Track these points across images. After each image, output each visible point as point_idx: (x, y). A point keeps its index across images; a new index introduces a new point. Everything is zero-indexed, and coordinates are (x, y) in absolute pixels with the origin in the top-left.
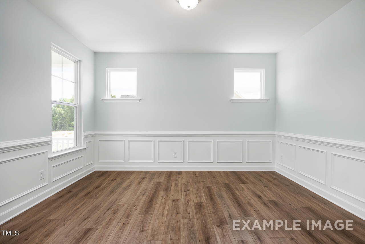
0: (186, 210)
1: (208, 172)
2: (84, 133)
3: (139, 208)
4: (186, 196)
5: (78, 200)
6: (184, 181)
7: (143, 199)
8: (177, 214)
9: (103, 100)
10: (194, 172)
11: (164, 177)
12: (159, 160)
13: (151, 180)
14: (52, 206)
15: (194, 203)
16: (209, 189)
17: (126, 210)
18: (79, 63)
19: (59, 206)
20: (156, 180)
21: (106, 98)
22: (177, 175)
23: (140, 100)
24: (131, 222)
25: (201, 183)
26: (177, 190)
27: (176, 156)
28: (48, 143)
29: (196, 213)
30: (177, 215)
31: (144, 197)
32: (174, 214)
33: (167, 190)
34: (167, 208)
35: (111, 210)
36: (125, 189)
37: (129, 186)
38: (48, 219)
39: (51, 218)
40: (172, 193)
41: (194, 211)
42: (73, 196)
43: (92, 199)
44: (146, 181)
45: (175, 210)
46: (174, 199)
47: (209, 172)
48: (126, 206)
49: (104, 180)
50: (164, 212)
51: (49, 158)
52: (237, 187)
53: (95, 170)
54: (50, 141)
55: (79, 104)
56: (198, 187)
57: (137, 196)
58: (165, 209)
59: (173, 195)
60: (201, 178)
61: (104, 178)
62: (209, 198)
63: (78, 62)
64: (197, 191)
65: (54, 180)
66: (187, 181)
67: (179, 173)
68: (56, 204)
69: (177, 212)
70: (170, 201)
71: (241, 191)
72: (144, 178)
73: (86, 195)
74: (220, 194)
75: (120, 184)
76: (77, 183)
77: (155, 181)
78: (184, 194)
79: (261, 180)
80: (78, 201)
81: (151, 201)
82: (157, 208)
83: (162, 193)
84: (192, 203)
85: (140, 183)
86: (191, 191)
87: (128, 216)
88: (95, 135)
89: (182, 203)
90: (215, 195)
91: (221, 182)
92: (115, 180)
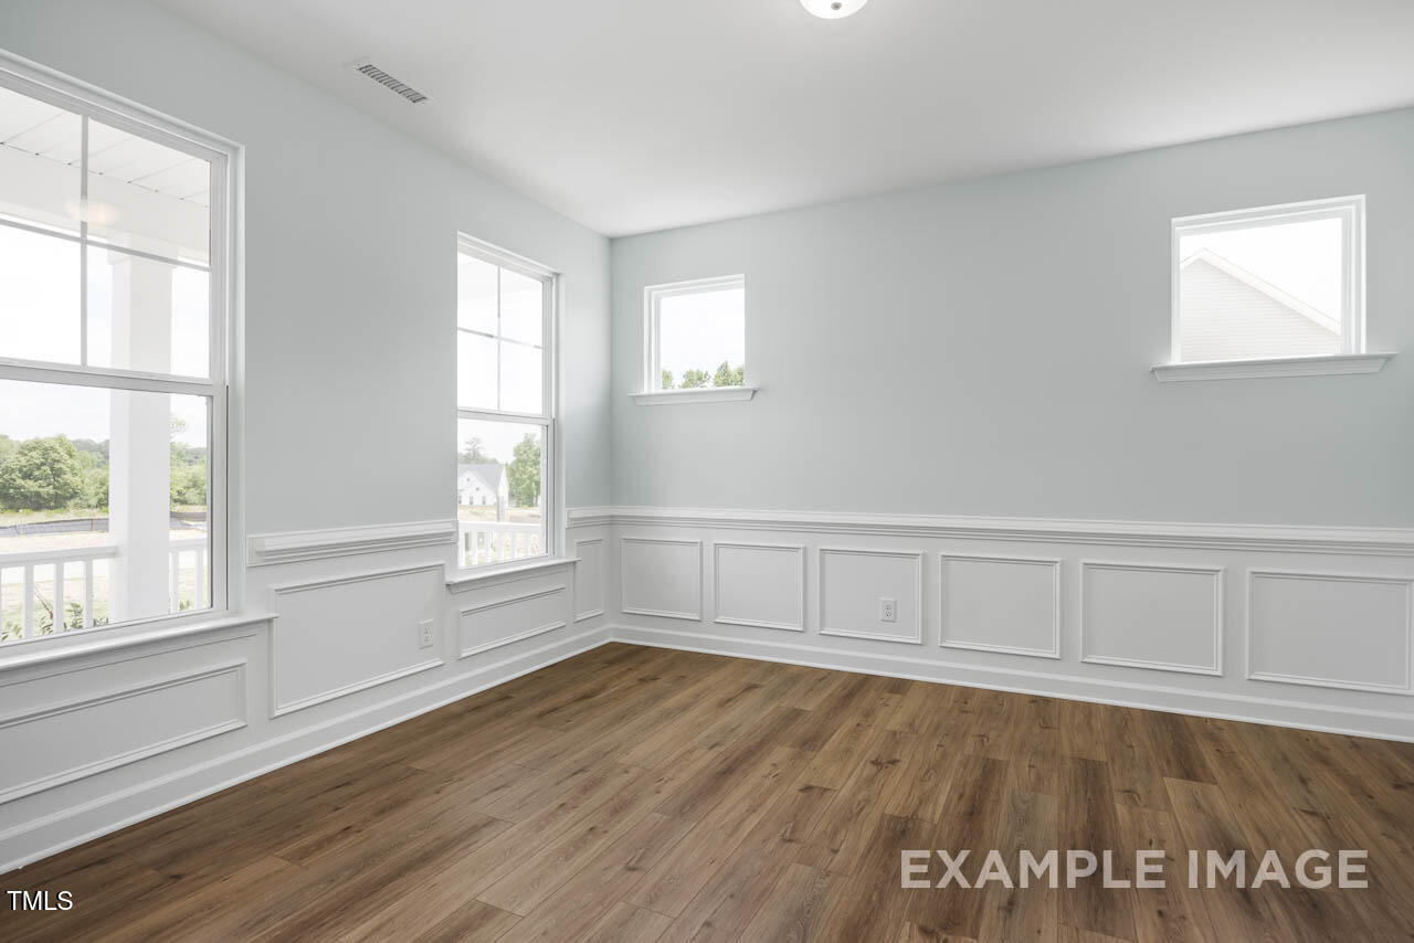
0: (835, 833)
1: (1032, 702)
2: (569, 512)
3: (668, 790)
4: (870, 781)
5: (512, 726)
6: (896, 722)
7: (705, 760)
8: (790, 841)
9: (634, 397)
10: (966, 694)
11: (826, 695)
12: (822, 625)
13: (772, 696)
14: (440, 733)
15: (883, 815)
16: (990, 771)
17: (623, 789)
18: (554, 280)
19: (458, 734)
20: (787, 703)
21: (645, 391)
22: (887, 695)
23: (755, 392)
24: (615, 829)
25: (970, 741)
26: (848, 751)
27: (890, 615)
28: (446, 540)
29: (864, 857)
30: (788, 844)
31: (711, 755)
32: (777, 839)
33: (810, 743)
34: (762, 812)
35: (582, 777)
36: (668, 715)
37: (685, 708)
38: (411, 765)
39: (419, 765)
40: (818, 760)
41: (863, 845)
42: (506, 713)
43: (550, 731)
44: (753, 698)
45: (792, 824)
46: (812, 784)
47: (1035, 700)
48: (633, 772)
49: (619, 676)
50: (746, 823)
51: (448, 585)
52: (1140, 789)
53: (612, 639)
54: (451, 534)
55: (554, 416)
56: (944, 755)
57: (689, 746)
58: (754, 811)
59: (820, 766)
60: (980, 721)
61: (624, 669)
62: (963, 807)
63: (551, 280)
64: (927, 771)
65: (464, 655)
66: (911, 725)
67: (899, 686)
68: (453, 728)
69: (791, 833)
70: (794, 789)
71: (1146, 810)
72: (750, 688)
73: (541, 715)
74: (1024, 802)
75: (657, 698)
76: (540, 675)
77: (783, 705)
78: (865, 773)
79: (1304, 781)
80: (513, 729)
81: (724, 773)
82: (728, 803)
83: (781, 753)
84: (875, 815)
85: (725, 703)
86: (903, 765)
87: (621, 808)
88: (612, 521)
89: (834, 804)
90: (997, 802)
91: (1068, 753)
92: (654, 679)
